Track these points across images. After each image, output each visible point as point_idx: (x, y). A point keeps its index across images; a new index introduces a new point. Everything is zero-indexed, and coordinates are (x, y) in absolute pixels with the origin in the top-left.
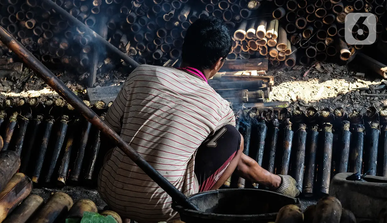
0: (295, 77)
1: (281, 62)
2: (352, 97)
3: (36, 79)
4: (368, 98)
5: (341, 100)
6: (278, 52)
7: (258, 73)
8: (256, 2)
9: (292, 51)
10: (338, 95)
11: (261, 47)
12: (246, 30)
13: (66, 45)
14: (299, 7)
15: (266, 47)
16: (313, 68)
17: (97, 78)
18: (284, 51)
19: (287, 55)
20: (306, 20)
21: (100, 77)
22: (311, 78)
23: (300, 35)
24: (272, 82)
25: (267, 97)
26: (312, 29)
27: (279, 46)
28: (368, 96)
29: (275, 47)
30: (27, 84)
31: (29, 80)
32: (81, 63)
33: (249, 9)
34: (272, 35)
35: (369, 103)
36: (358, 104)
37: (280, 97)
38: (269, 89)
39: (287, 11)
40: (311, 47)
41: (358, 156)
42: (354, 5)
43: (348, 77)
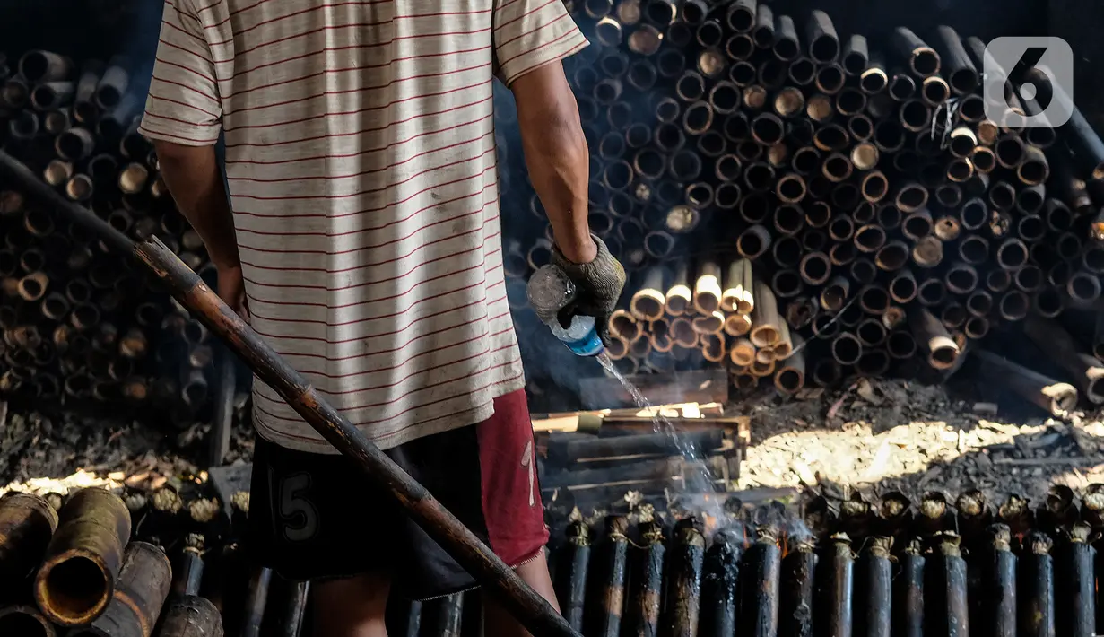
0: (804, 419)
1: (761, 379)
2: (970, 470)
3: (50, 447)
4: (1015, 471)
5: (941, 479)
6: (754, 349)
7: (702, 411)
8: (689, 211)
9: (794, 347)
10: (932, 465)
11: (706, 337)
12: (665, 292)
13: (140, 346)
14: (810, 223)
15: (721, 337)
16: (851, 395)
17: (231, 437)
18: (772, 346)
19: (781, 358)
20: (830, 260)
21: (242, 435)
22: (850, 421)
23: (814, 300)
24: (744, 433)
25: (734, 476)
26: (845, 285)
27: (758, 335)
28: (1014, 466)
29: (747, 337)
30: (23, 461)
31: (29, 451)
32: (185, 396)
33: (670, 231)
34: (738, 302)
35: (1020, 486)
36: (989, 488)
37: (768, 475)
38: (739, 452)
39: (775, 235)
40: (845, 334)
41: (1041, 621)
42: (962, 216)
43: (952, 415)
